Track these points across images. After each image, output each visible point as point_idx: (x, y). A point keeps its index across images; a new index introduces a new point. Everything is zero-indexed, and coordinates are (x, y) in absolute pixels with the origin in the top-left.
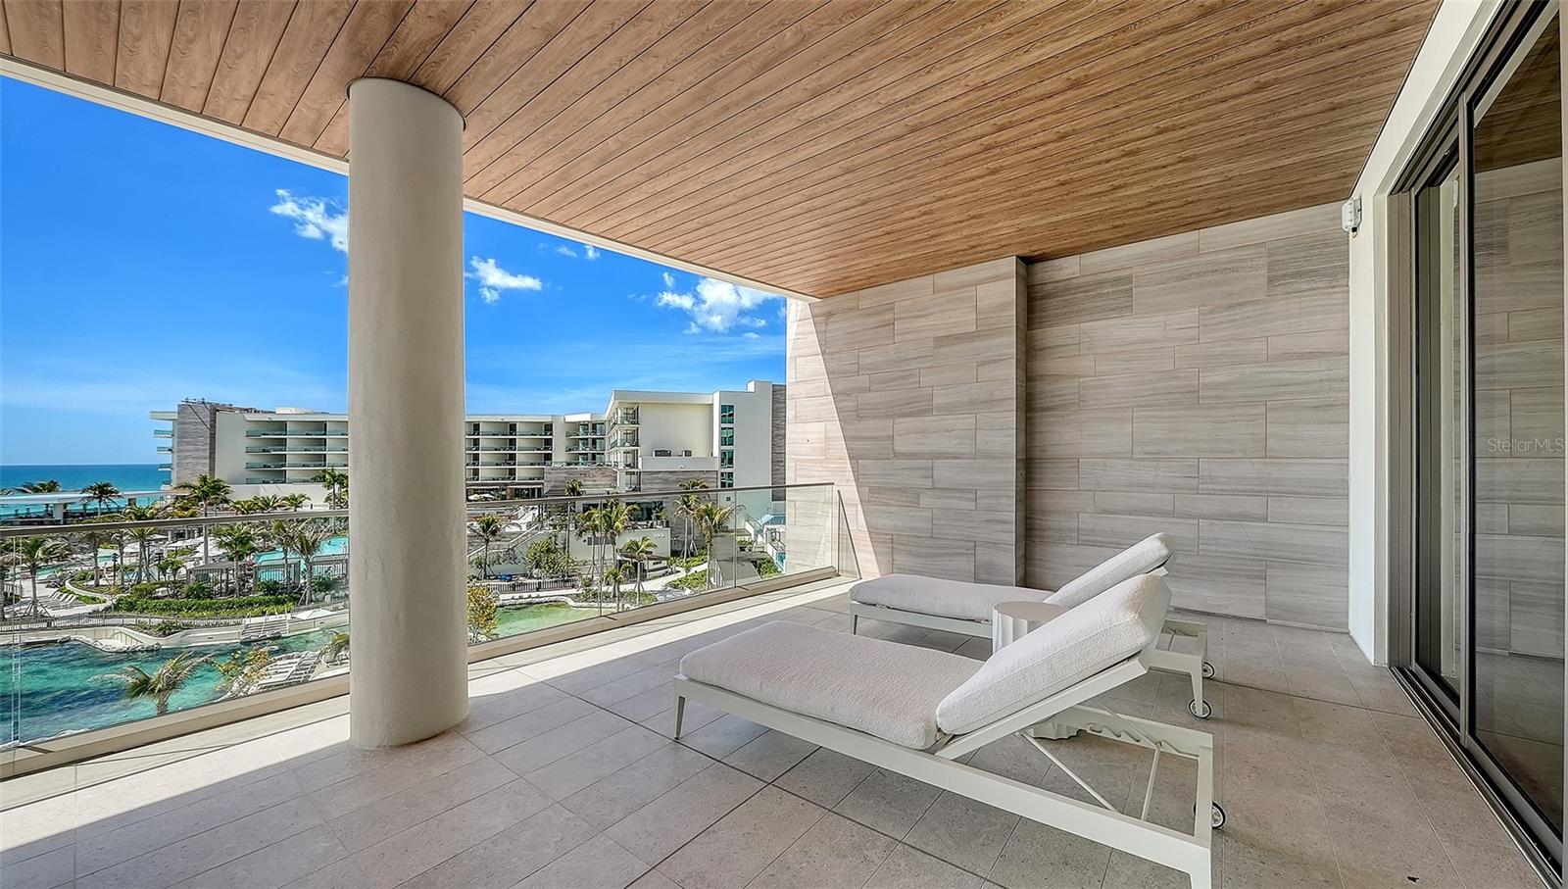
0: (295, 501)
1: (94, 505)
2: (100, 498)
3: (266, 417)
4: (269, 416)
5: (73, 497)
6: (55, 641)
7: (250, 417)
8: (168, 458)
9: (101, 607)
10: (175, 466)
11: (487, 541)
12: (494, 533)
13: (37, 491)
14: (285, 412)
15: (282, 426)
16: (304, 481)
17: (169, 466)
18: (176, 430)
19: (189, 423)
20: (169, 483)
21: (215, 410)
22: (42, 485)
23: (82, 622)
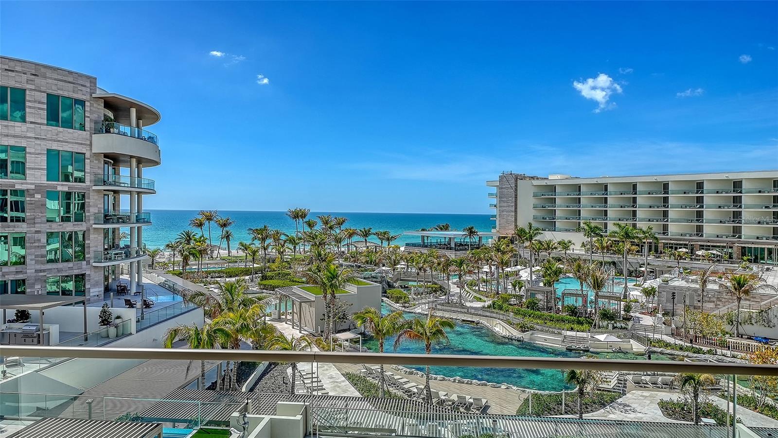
0: (565, 245)
1: (468, 240)
2: (470, 235)
3: (544, 183)
4: (546, 181)
5: (457, 234)
6: (474, 322)
7: (535, 182)
8: (494, 211)
9: (487, 304)
10: (498, 217)
11: (739, 299)
12: (746, 292)
13: (441, 229)
14: (554, 178)
15: (552, 188)
16: (566, 230)
17: (495, 216)
18: (498, 193)
19: (505, 188)
20: (494, 228)
21: (517, 178)
22: (443, 226)
23: (480, 312)
